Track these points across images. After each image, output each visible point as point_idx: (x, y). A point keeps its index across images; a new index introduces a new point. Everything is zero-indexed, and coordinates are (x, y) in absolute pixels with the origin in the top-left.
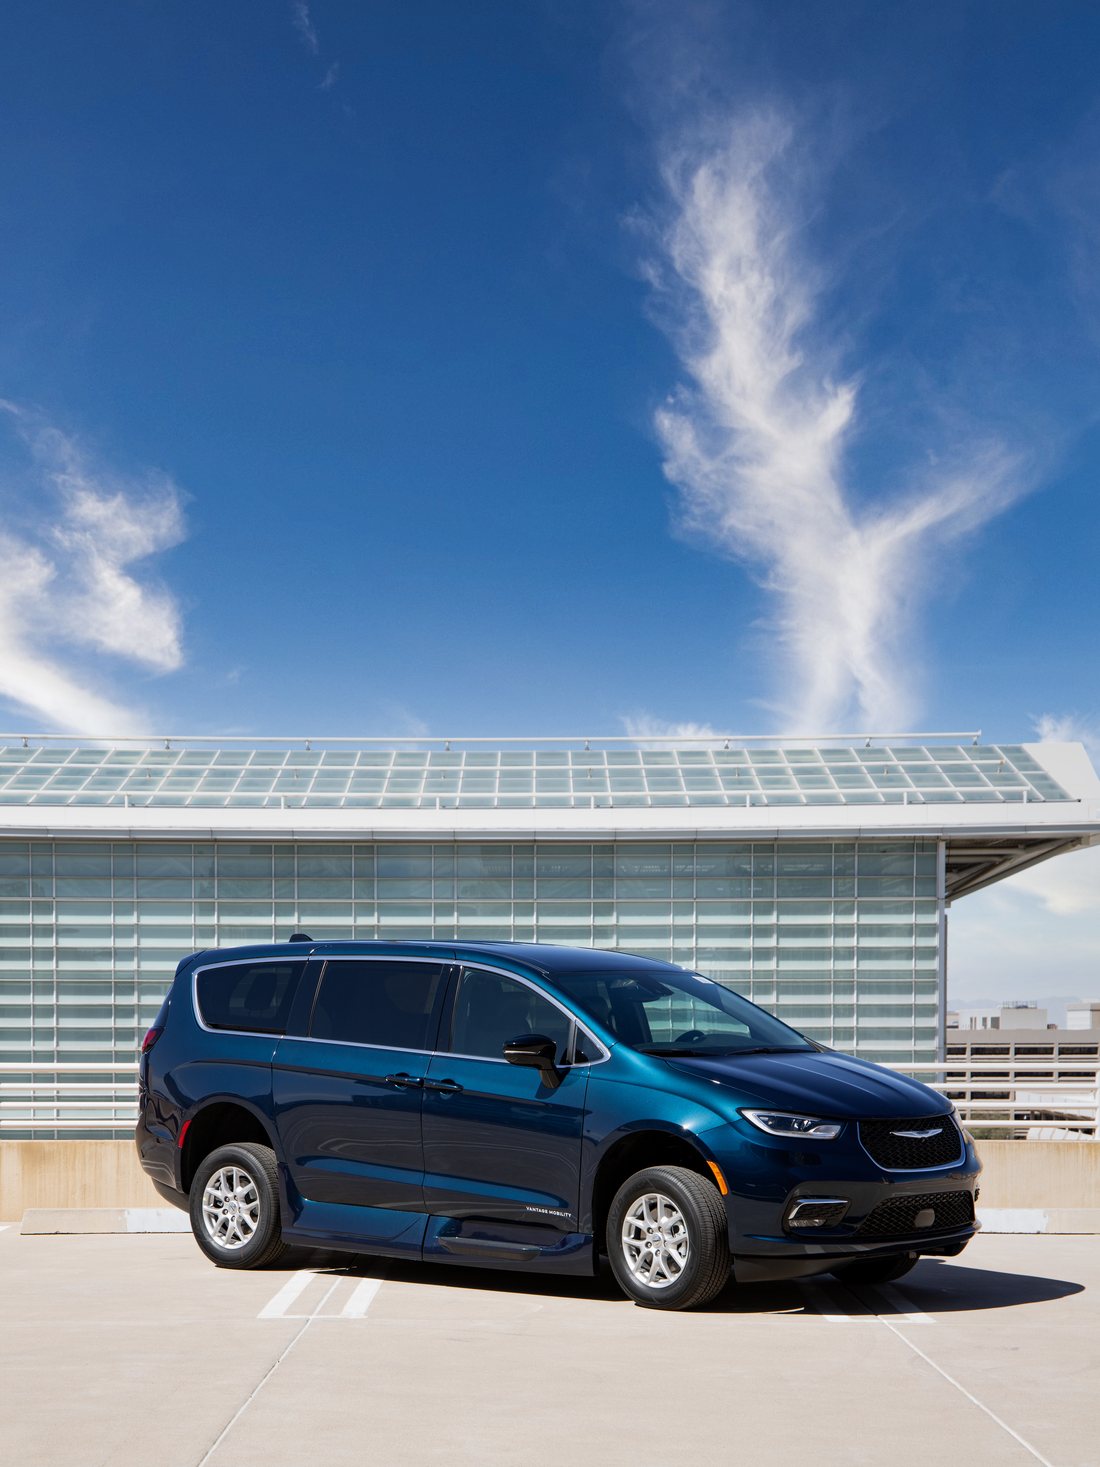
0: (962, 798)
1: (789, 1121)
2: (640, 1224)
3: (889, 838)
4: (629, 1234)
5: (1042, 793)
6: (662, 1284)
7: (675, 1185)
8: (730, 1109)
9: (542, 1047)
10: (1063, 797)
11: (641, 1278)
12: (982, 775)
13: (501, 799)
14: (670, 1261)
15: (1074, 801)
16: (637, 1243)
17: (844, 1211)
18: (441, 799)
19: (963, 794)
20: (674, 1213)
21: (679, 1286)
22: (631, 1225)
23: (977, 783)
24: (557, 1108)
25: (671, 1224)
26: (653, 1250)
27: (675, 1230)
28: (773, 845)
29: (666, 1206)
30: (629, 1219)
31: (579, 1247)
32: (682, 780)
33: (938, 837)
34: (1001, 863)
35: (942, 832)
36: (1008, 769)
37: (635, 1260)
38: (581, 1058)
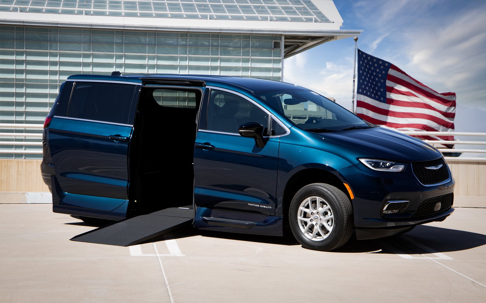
0: (290, 19)
1: (379, 163)
2: (307, 210)
3: (257, 34)
4: (301, 215)
5: (320, 19)
6: (318, 239)
7: (327, 192)
8: (353, 157)
9: (256, 128)
10: (327, 21)
11: (308, 237)
12: (297, 11)
13: (109, 12)
14: (323, 228)
15: (332, 22)
16: (305, 220)
17: (408, 205)
18: (85, 11)
19: (290, 18)
20: (325, 206)
21: (329, 240)
22: (302, 211)
23: (295, 14)
24: (265, 157)
25: (323, 211)
26: (314, 223)
27: (325, 213)
28: (219, 35)
29: (321, 202)
30: (301, 208)
31: (276, 221)
32: (182, 7)
33: (282, 34)
34: (302, 46)
35: (283, 32)
36: (307, 9)
37: (304, 228)
38: (274, 134)
